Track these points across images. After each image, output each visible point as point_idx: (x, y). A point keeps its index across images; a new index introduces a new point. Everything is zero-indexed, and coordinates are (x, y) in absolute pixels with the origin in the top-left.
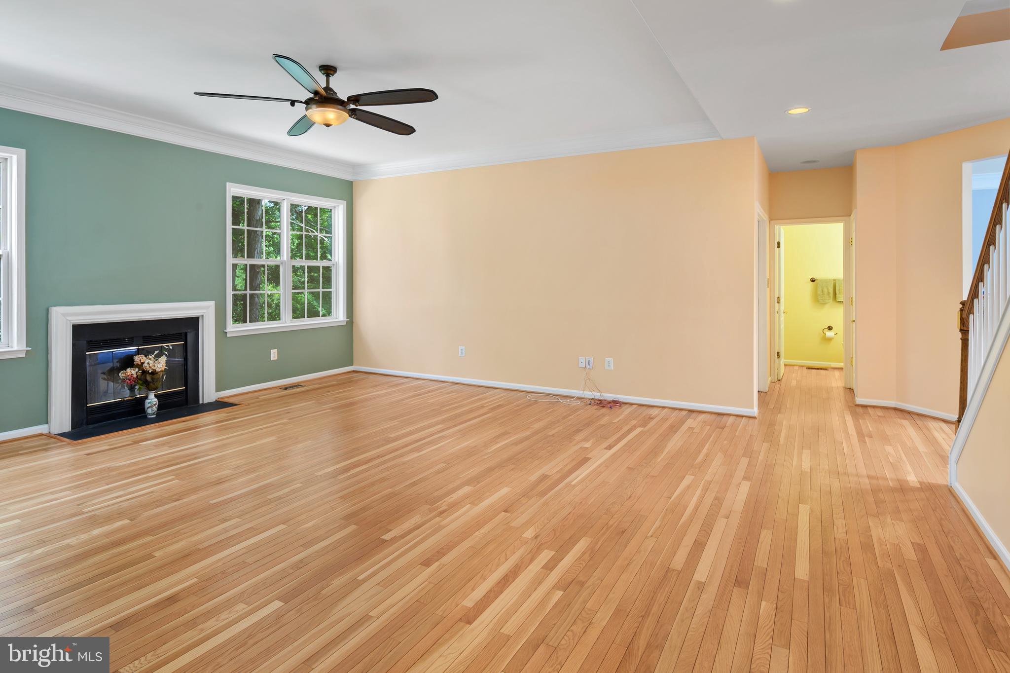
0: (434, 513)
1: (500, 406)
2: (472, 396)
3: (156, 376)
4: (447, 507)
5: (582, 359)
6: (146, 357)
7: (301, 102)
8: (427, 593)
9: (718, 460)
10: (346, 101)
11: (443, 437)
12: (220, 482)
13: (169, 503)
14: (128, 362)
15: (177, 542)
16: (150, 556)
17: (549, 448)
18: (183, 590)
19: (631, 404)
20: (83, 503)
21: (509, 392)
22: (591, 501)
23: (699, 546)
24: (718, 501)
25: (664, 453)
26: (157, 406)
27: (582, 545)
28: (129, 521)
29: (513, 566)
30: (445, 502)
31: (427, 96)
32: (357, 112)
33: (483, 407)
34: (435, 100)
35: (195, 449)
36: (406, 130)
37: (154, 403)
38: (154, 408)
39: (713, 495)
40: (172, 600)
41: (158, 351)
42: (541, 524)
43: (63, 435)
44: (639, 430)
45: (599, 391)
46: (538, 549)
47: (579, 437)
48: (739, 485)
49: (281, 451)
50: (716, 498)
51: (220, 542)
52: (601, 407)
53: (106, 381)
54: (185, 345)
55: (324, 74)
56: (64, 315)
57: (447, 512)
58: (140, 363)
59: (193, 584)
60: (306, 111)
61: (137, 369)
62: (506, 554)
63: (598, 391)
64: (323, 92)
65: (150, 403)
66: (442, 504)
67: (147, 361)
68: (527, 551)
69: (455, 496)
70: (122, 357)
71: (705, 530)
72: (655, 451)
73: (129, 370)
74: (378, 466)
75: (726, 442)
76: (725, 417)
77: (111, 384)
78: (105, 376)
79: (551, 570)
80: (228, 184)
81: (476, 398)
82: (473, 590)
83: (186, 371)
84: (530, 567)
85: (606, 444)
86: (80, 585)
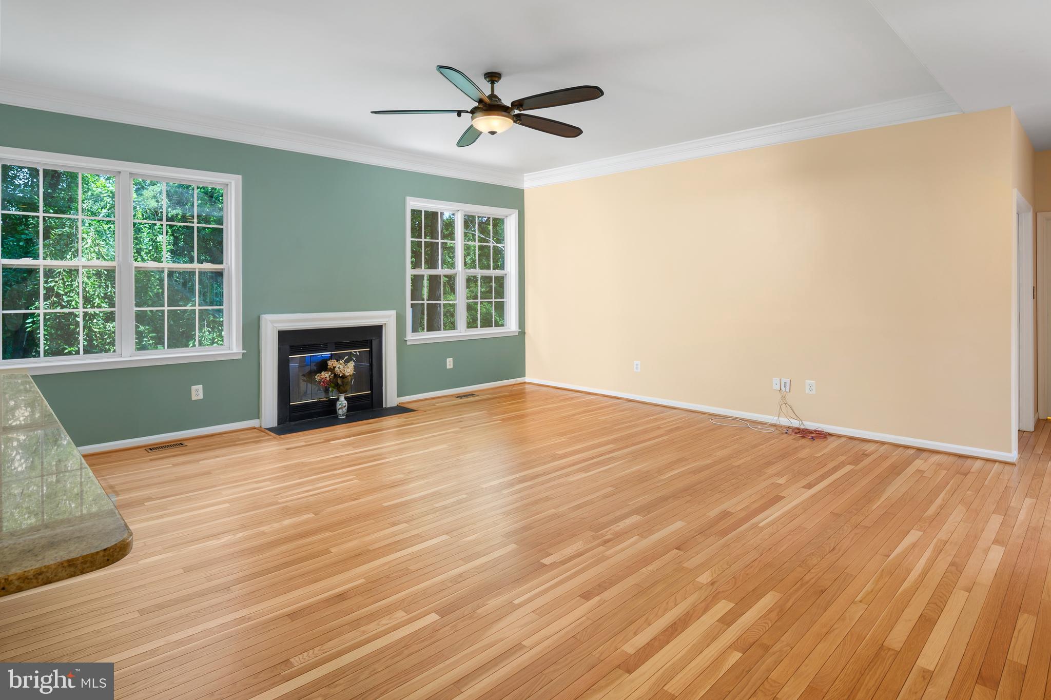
0: (597, 542)
1: (677, 429)
2: (648, 416)
3: (345, 380)
4: (613, 536)
5: (776, 380)
6: (337, 361)
7: (467, 112)
8: (585, 630)
9: (957, 516)
10: (510, 106)
11: (613, 459)
12: (393, 485)
13: (348, 502)
14: (323, 366)
15: (350, 541)
16: (327, 551)
17: (733, 481)
18: (351, 589)
19: (839, 436)
20: (280, 494)
21: (689, 413)
22: (782, 549)
23: (926, 623)
24: (957, 567)
25: (882, 499)
26: (346, 408)
27: (768, 600)
28: (314, 515)
29: (683, 614)
30: (610, 530)
31: (591, 93)
32: (522, 117)
33: (659, 428)
34: (601, 96)
35: (375, 451)
36: (572, 131)
37: (344, 405)
38: (344, 409)
39: (950, 559)
40: (342, 597)
41: (347, 357)
42: (719, 569)
43: (270, 429)
44: (848, 468)
45: (798, 418)
46: (714, 597)
47: (771, 470)
48: (987, 551)
49: (451, 460)
50: (952, 564)
51: (389, 545)
52: (800, 438)
53: (306, 383)
54: (371, 352)
55: (489, 81)
56: (272, 322)
57: (613, 541)
58: (332, 367)
59: (361, 584)
60: (472, 120)
61: (330, 373)
62: (675, 599)
63: (795, 417)
64: (487, 100)
65: (340, 404)
66: (608, 531)
67: (338, 366)
68: (700, 599)
69: (622, 525)
70: (318, 361)
71: (935, 603)
72: (869, 495)
73: (323, 373)
74: (542, 483)
75: (969, 492)
76: (969, 461)
77: (309, 385)
78: (305, 378)
79: (729, 624)
80: (408, 198)
81: (652, 418)
82: (635, 634)
83: (371, 376)
84: (704, 618)
85: (804, 482)
86: (268, 571)
